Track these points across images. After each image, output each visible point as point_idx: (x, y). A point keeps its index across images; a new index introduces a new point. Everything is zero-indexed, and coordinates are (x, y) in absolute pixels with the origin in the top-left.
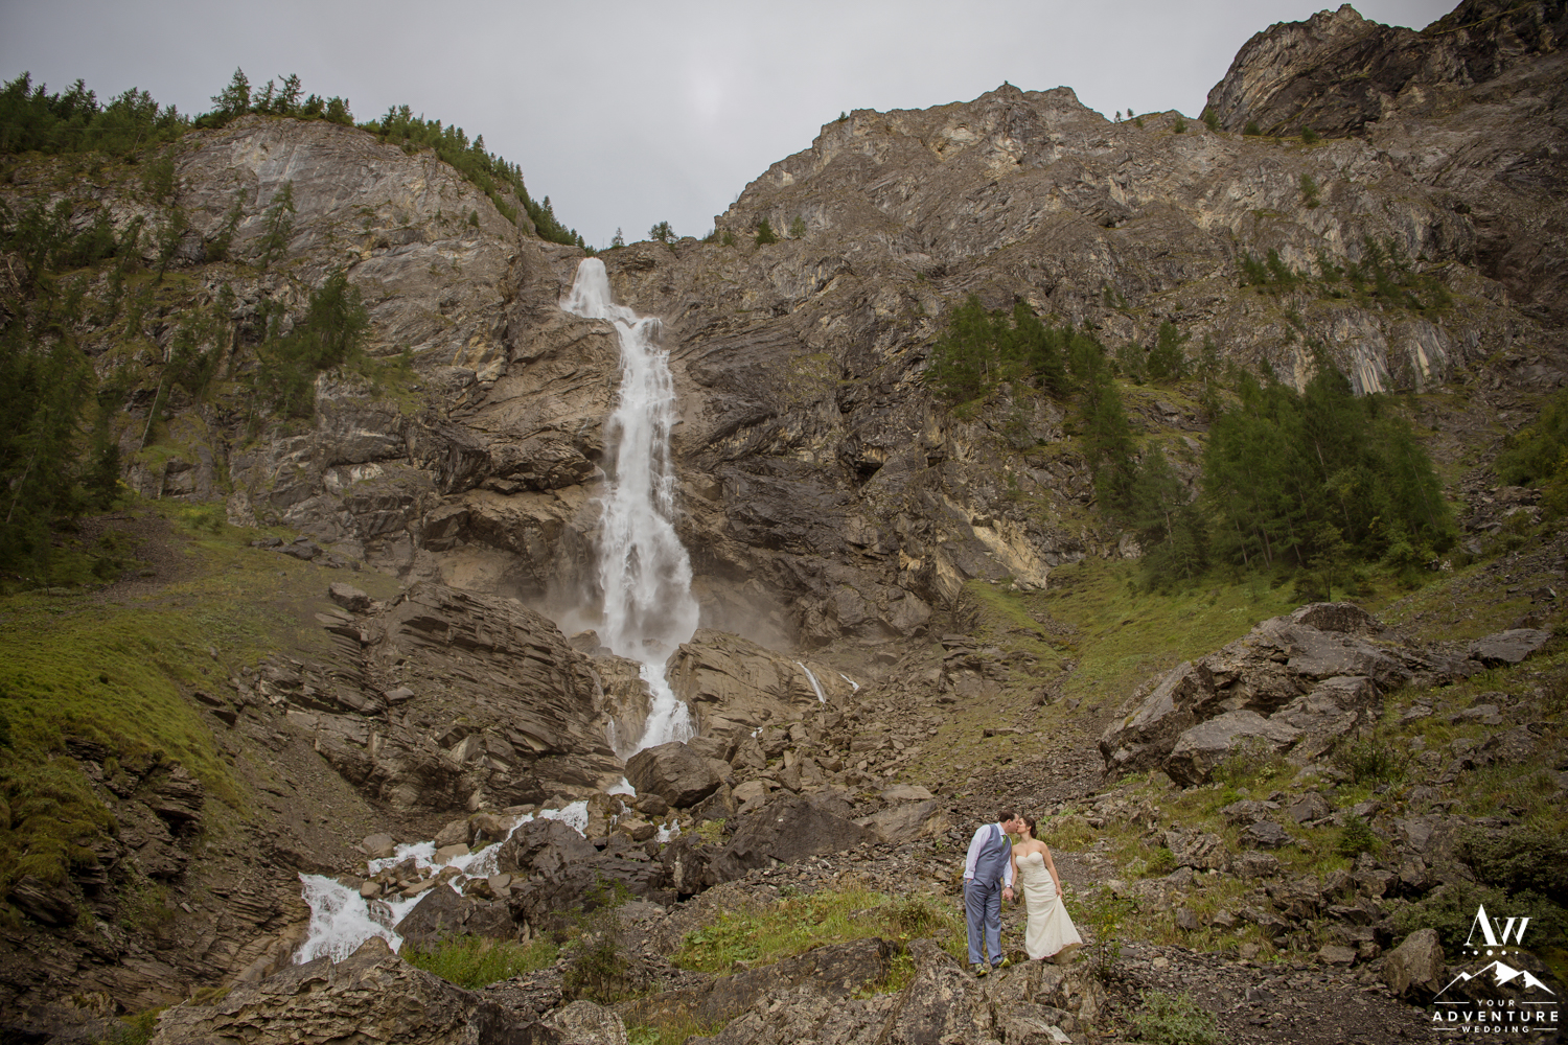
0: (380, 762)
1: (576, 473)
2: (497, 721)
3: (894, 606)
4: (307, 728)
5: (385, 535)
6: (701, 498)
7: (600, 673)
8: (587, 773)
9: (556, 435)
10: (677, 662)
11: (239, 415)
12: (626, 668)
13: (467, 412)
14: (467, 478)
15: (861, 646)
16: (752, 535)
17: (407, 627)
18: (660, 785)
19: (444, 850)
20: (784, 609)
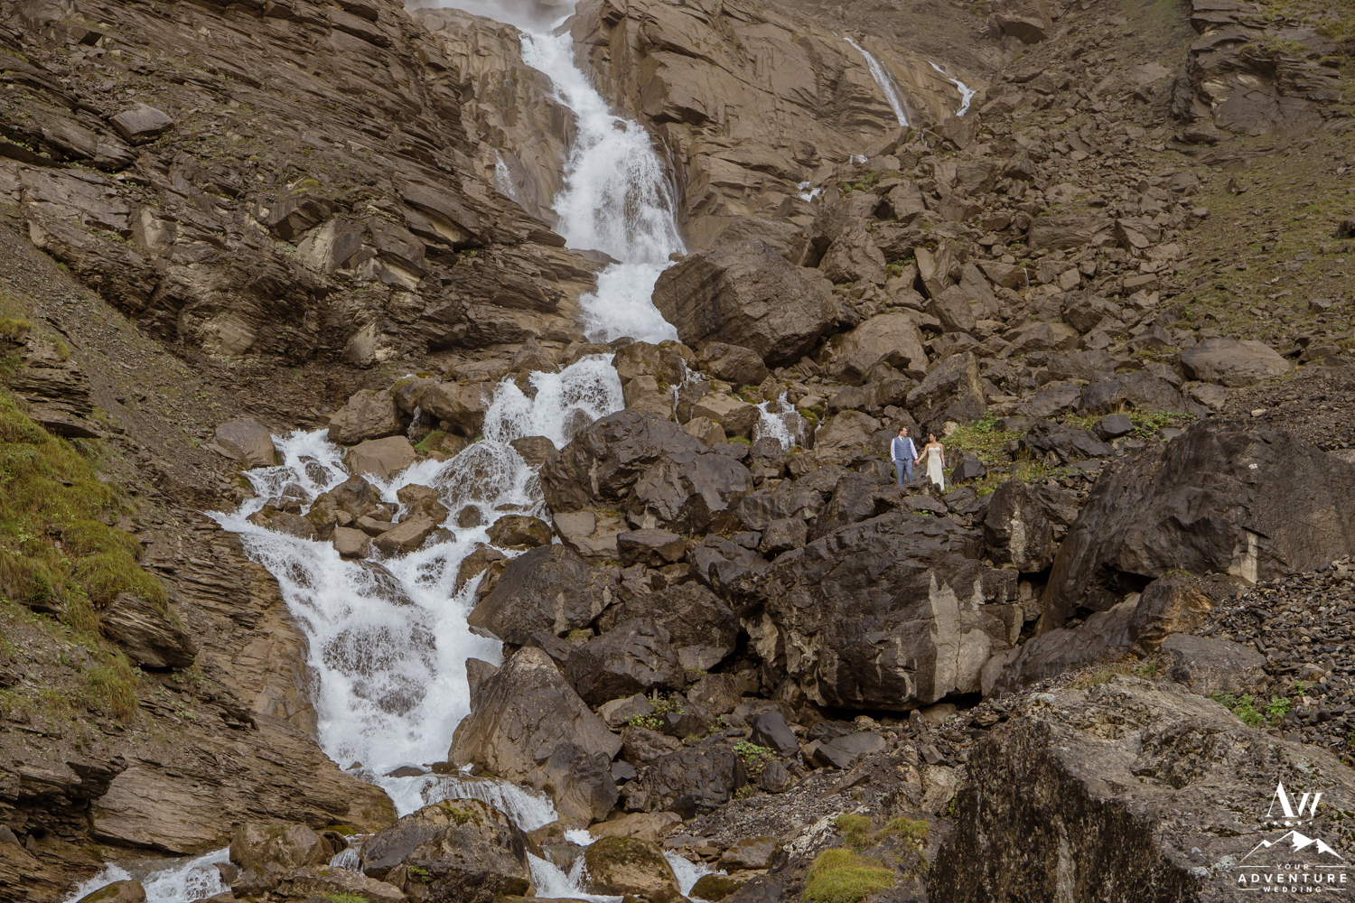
12: (492, 41)
18: (734, 324)
19: (364, 448)
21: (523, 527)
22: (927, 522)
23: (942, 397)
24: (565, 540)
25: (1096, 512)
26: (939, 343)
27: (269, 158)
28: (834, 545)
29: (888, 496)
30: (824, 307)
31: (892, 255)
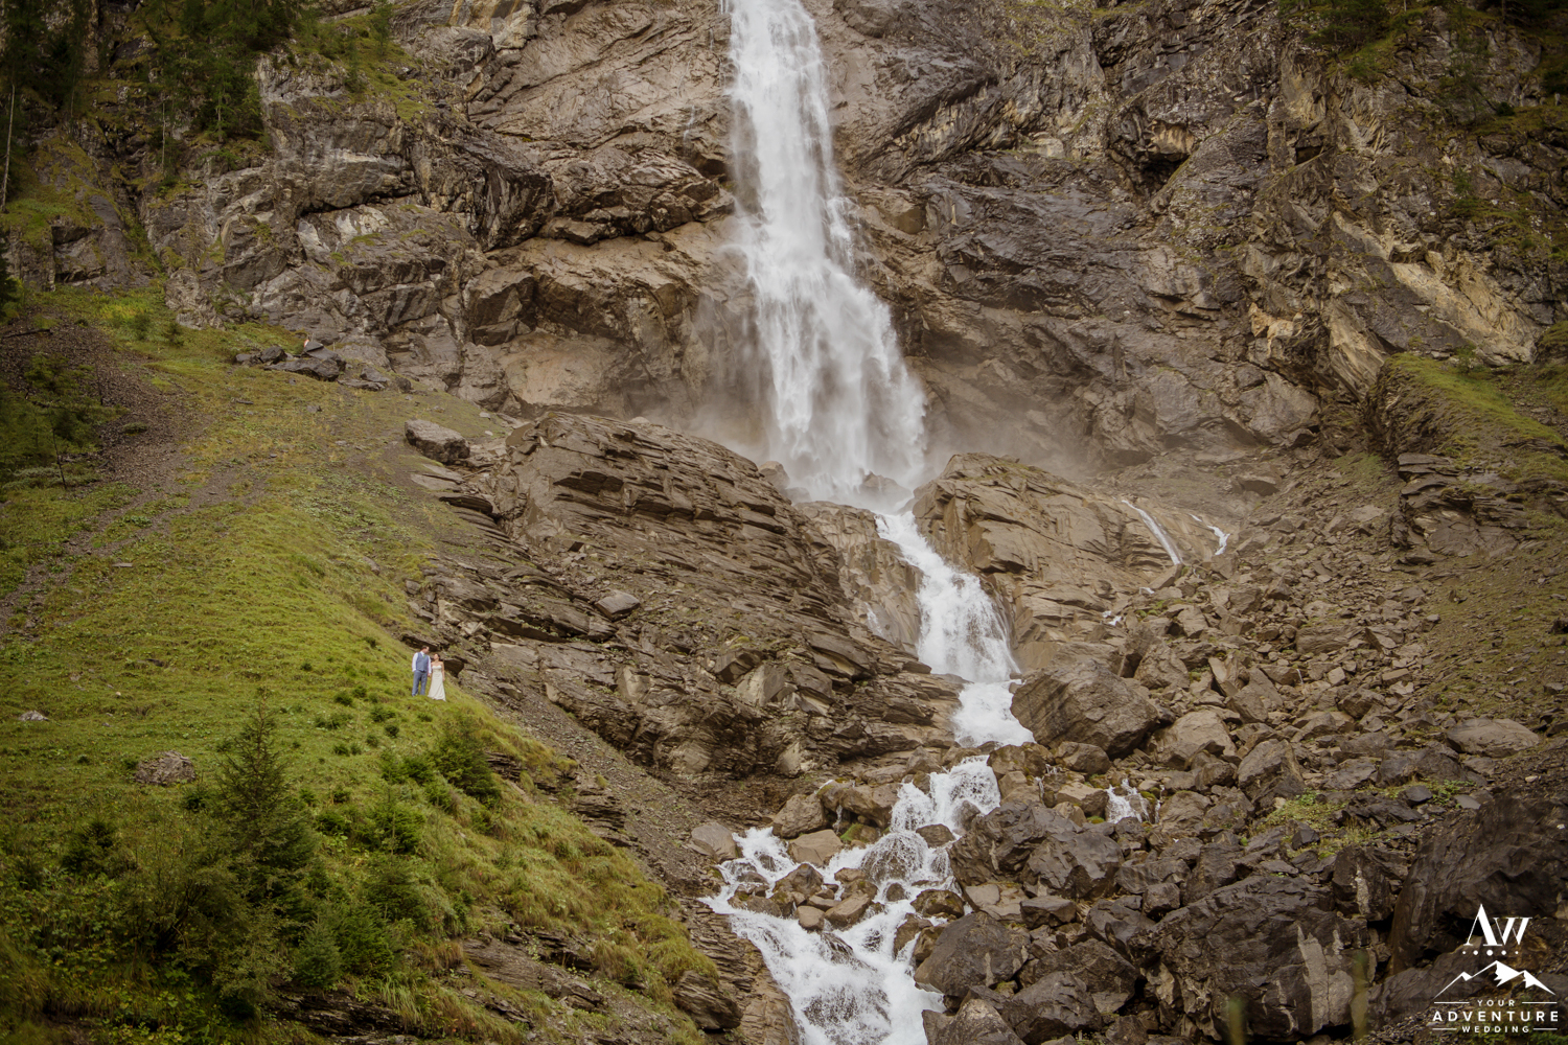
0: (648, 712)
1: (692, 202)
3: (1249, 397)
4: (525, 668)
5: (410, 325)
6: (894, 231)
8: (915, 704)
9: (647, 139)
10: (937, 510)
11: (139, 138)
12: (856, 523)
13: (488, 106)
14: (519, 221)
15: (1200, 465)
16: (985, 288)
17: (565, 490)
18: (1078, 726)
19: (802, 841)
20: (1052, 406)
21: (940, 899)
22: (1286, 882)
23: (1268, 777)
24: (977, 909)
25: (1425, 868)
26: (1245, 732)
27: (711, 623)
28: (1213, 905)
29: (1245, 861)
30: (1148, 708)
31: (1190, 665)
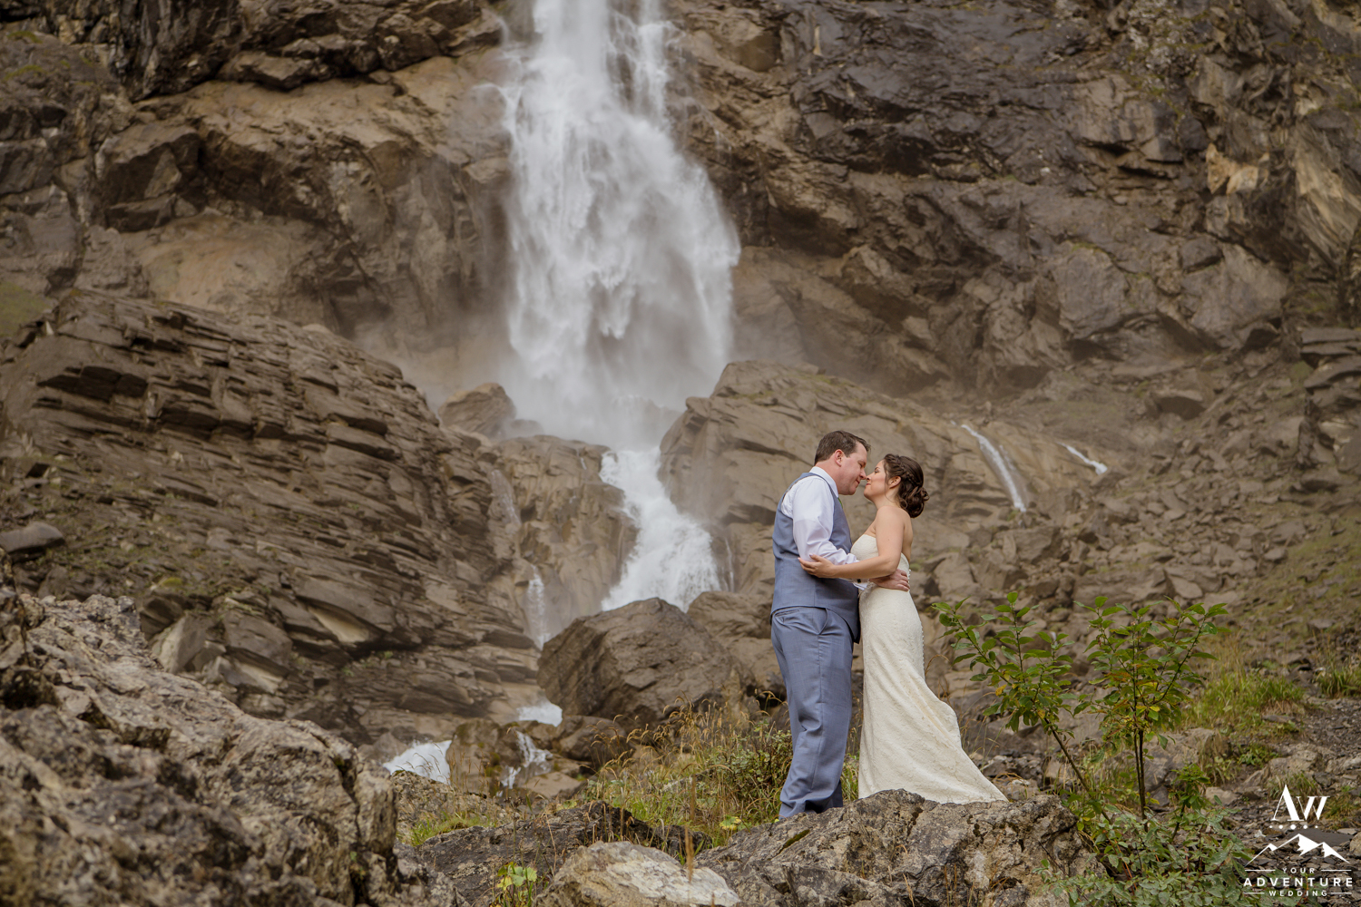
1: (438, 28)
2: (250, 580)
3: (1196, 281)
5: (8, 199)
6: (732, 66)
7: (511, 476)
8: (465, 686)
10: (686, 440)
14: (187, 55)
15: (1118, 381)
16: (855, 145)
17: (52, 392)
20: (938, 311)
27: (150, 563)
